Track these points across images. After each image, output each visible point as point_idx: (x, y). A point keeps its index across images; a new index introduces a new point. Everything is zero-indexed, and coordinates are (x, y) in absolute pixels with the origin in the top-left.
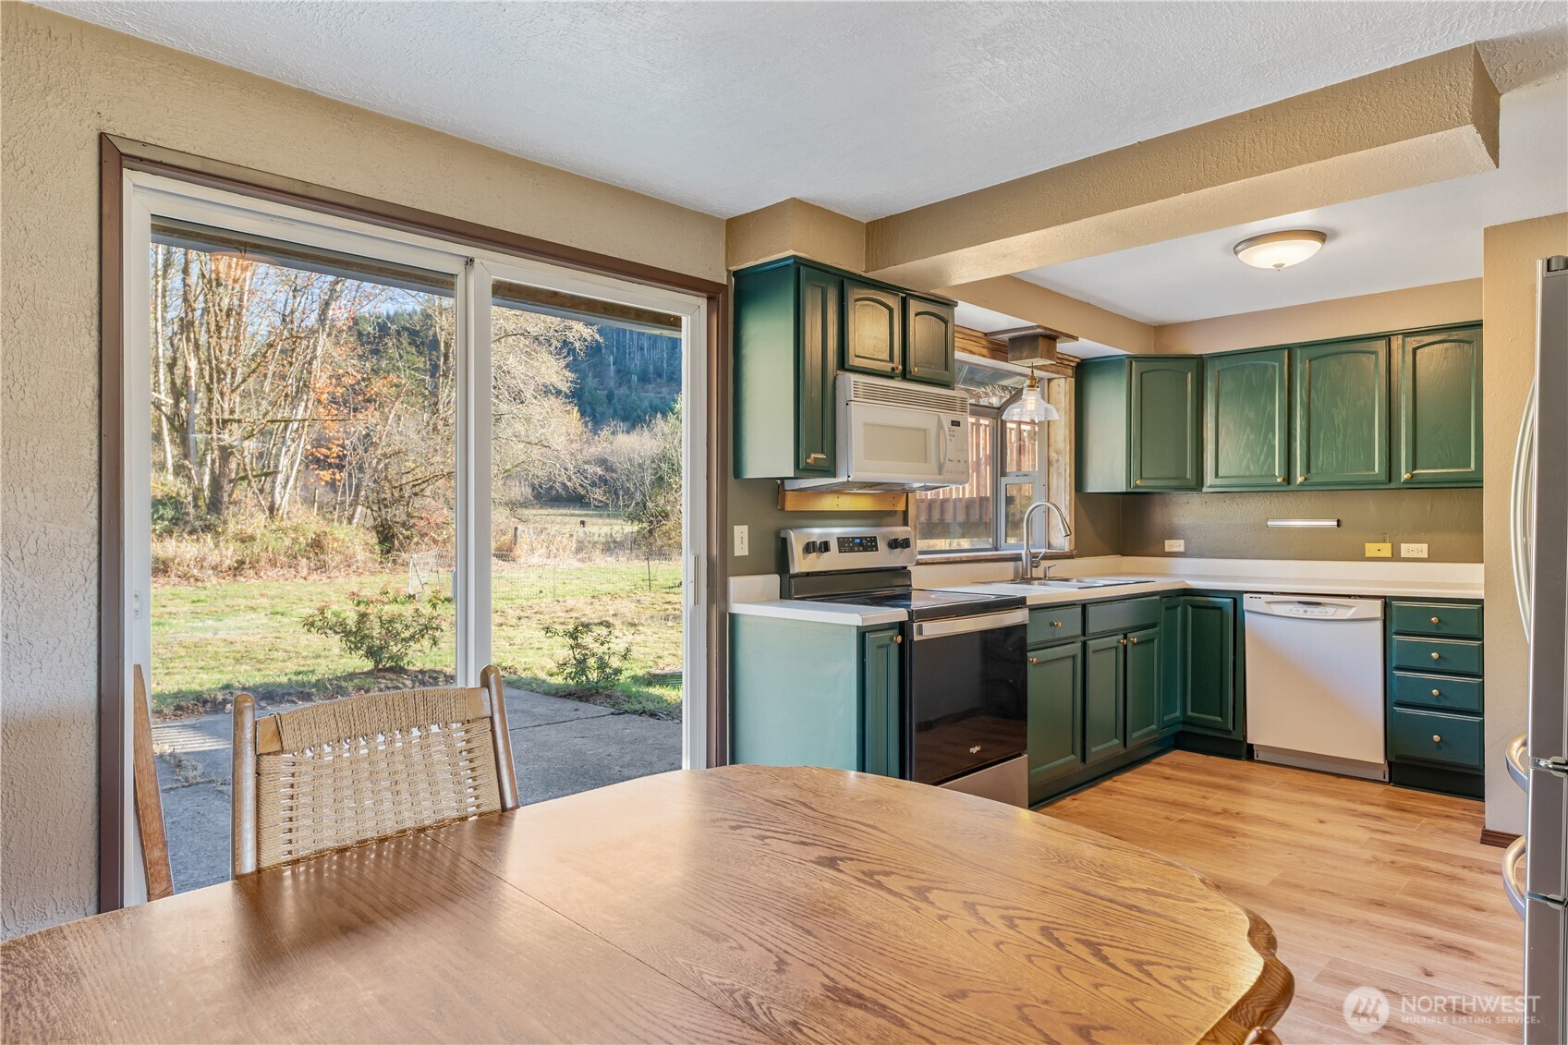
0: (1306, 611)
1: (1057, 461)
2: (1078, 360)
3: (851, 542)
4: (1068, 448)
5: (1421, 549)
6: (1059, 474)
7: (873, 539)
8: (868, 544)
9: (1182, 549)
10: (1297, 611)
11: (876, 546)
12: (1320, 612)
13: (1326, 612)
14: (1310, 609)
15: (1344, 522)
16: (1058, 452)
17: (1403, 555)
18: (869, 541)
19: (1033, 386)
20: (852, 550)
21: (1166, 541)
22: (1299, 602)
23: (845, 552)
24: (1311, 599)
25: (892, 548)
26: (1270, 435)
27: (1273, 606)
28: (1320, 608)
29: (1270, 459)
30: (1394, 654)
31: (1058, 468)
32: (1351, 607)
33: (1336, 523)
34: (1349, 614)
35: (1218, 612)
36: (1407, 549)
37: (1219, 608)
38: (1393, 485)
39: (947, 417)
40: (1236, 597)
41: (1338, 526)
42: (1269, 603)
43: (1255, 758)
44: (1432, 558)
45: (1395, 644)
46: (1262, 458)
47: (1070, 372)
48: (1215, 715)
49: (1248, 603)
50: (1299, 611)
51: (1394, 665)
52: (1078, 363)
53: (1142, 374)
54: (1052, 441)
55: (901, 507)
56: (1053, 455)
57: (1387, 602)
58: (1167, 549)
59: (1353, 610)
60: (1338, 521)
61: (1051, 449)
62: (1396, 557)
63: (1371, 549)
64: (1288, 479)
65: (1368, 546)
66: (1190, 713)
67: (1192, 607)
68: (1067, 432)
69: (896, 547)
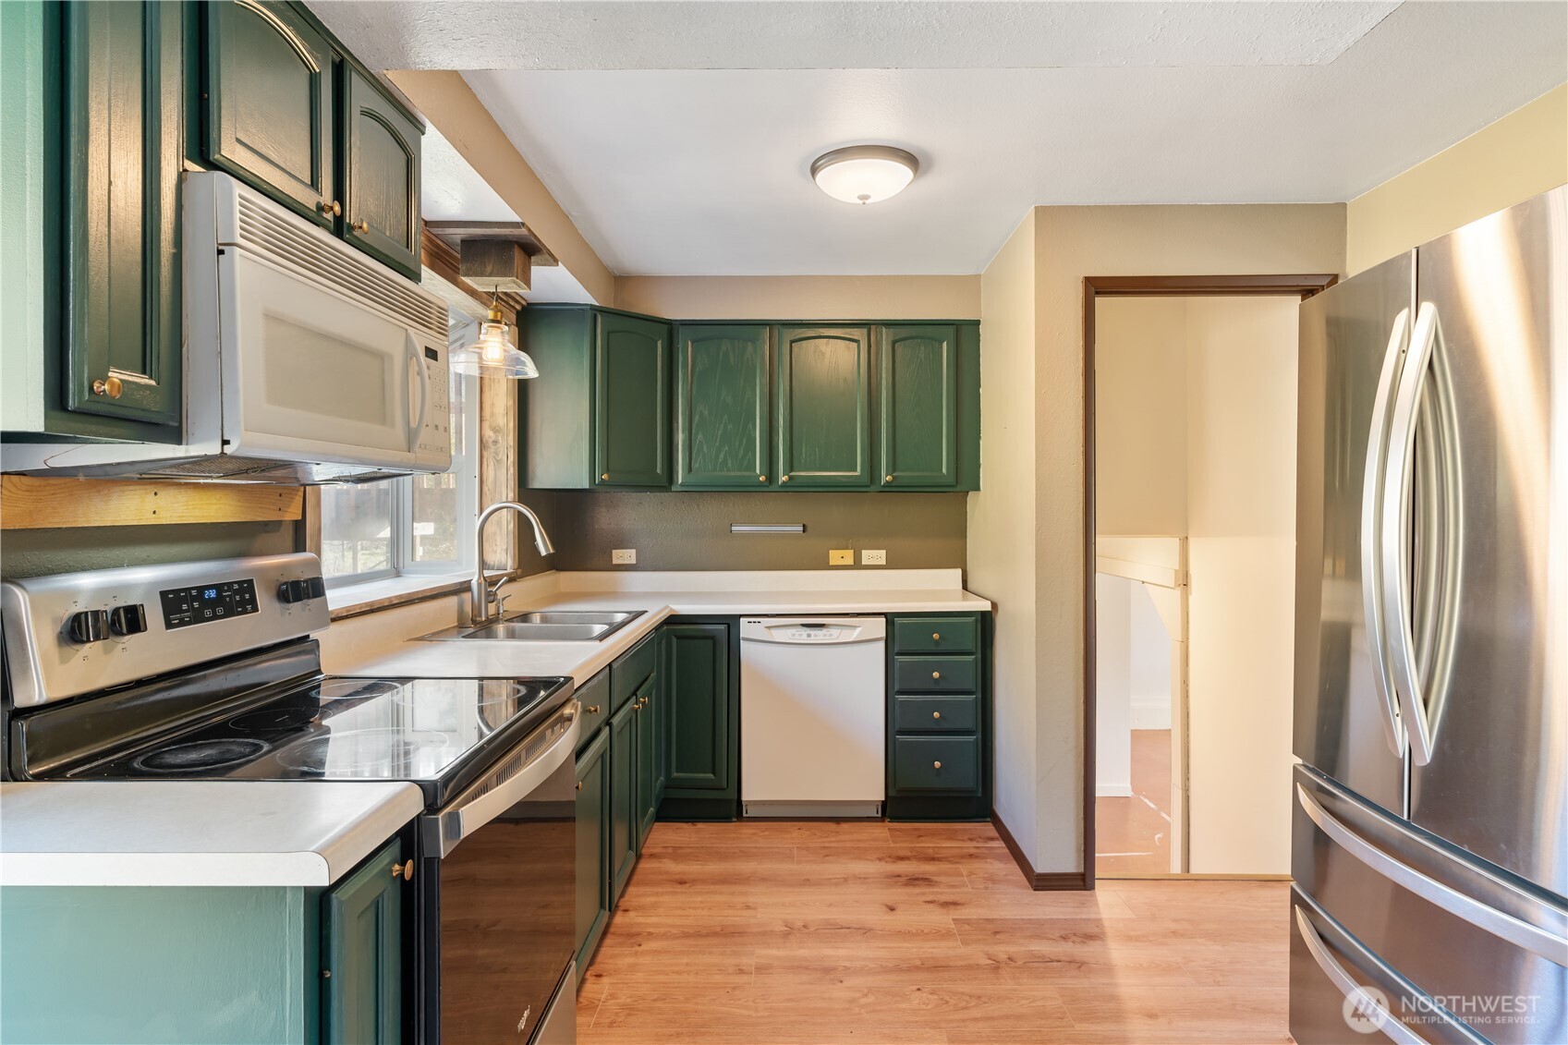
0: (809, 636)
1: (495, 442)
2: (524, 303)
3: (194, 599)
4: (511, 425)
5: (878, 556)
6: (498, 461)
7: (246, 587)
8: (235, 599)
9: (633, 561)
10: (800, 635)
11: (253, 601)
12: (825, 635)
13: (831, 635)
14: (813, 632)
15: (809, 529)
16: (496, 430)
17: (864, 562)
18: (236, 592)
19: (499, 322)
20: (198, 618)
21: (614, 551)
22: (803, 625)
23: (182, 623)
24: (814, 621)
25: (288, 601)
26: (750, 426)
27: (774, 632)
28: (824, 631)
29: (750, 454)
30: (897, 676)
31: (496, 453)
32: (856, 627)
33: (801, 528)
34: (854, 635)
35: (710, 643)
36: (870, 556)
37: (712, 638)
38: (873, 488)
39: (421, 338)
40: (731, 622)
41: (804, 531)
42: (769, 628)
43: (744, 815)
44: (890, 565)
45: (897, 666)
46: (741, 452)
47: (513, 317)
48: (705, 773)
49: (746, 628)
50: (802, 635)
51: (896, 689)
52: (523, 307)
53: (609, 333)
54: (487, 413)
55: (293, 514)
56: (489, 434)
57: (890, 618)
58: (615, 561)
59: (858, 630)
60: (804, 526)
61: (486, 425)
62: (857, 565)
63: (835, 557)
64: (771, 477)
65: (832, 553)
66: (675, 775)
67: (678, 637)
68: (511, 403)
69: (298, 599)
